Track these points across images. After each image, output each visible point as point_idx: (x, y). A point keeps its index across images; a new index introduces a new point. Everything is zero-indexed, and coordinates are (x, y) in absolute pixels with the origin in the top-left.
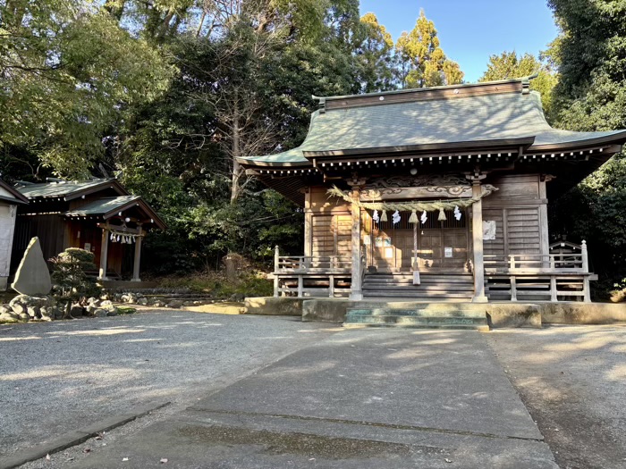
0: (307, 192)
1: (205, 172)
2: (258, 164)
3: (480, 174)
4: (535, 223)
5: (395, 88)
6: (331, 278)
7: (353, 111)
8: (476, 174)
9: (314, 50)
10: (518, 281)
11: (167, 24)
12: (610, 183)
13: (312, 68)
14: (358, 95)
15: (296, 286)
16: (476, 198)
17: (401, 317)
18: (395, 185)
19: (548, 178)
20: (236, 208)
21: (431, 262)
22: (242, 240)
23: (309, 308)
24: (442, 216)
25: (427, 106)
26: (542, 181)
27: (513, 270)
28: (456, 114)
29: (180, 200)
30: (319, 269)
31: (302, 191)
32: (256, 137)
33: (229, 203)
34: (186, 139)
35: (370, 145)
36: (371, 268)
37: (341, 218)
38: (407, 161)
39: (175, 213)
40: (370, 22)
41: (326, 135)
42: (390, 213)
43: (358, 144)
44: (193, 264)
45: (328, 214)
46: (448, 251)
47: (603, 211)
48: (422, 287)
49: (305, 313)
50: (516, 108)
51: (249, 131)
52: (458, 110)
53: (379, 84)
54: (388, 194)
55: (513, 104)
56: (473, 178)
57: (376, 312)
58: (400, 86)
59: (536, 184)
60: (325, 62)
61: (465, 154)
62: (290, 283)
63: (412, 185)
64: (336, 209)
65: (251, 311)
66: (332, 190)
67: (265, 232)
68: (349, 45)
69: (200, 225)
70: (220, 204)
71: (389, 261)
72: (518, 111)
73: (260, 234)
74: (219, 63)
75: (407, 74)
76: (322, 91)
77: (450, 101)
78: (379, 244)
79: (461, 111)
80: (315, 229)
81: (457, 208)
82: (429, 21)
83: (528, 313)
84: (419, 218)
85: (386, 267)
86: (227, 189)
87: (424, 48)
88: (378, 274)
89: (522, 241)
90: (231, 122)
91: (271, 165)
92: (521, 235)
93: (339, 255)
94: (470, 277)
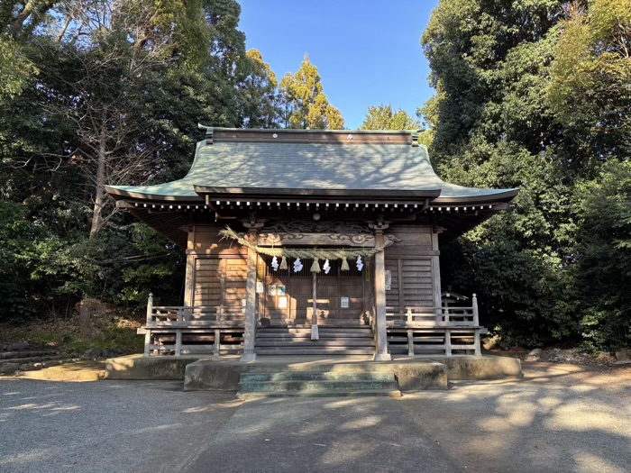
0: (191, 231)
1: (58, 199)
2: (133, 195)
3: (383, 224)
4: (429, 275)
5: (278, 127)
6: (217, 332)
7: (245, 145)
8: (380, 224)
9: (199, 77)
10: (415, 335)
11: (21, 23)
12: (487, 237)
13: (197, 95)
14: (240, 129)
15: (173, 343)
16: (379, 249)
17: (305, 382)
18: (296, 230)
19: (441, 230)
20: (98, 244)
21: (326, 313)
22: (103, 282)
23: (193, 374)
24: (345, 266)
25: (322, 149)
26: (435, 232)
27: (410, 322)
28: (351, 159)
29: (22, 231)
30: (203, 322)
31: (184, 228)
32: (127, 163)
33: (88, 236)
34: (36, 158)
35: (267, 185)
36: (263, 320)
37: (230, 261)
38: (313, 206)
39: (14, 247)
40: (255, 57)
41: (215, 169)
42: (291, 261)
43: (253, 182)
44: (34, 311)
45: (215, 257)
46: (345, 302)
47: (482, 264)
48: (320, 343)
49: (188, 380)
50: (407, 159)
51: (119, 155)
52: (353, 155)
53: (262, 121)
54: (288, 239)
55: (404, 155)
56: (376, 227)
57: (276, 377)
58: (283, 125)
59: (429, 235)
60: (211, 91)
61: (372, 203)
62: (166, 339)
63: (314, 231)
64: (226, 251)
65: (115, 376)
66: (225, 232)
67: (133, 273)
68: (233, 78)
69: (47, 263)
70: (75, 238)
71: (283, 312)
72: (409, 162)
73: (125, 275)
74: (85, 74)
75: (291, 114)
76: (206, 120)
77: (345, 146)
78: (273, 293)
79: (356, 157)
80: (198, 274)
81: (360, 258)
82: (314, 66)
83: (435, 374)
84: (321, 267)
85: (280, 318)
86: (86, 219)
87: (309, 91)
88: (273, 327)
89: (416, 292)
90: (97, 143)
91: (150, 197)
92: (415, 286)
93: (227, 305)
94: (368, 331)
